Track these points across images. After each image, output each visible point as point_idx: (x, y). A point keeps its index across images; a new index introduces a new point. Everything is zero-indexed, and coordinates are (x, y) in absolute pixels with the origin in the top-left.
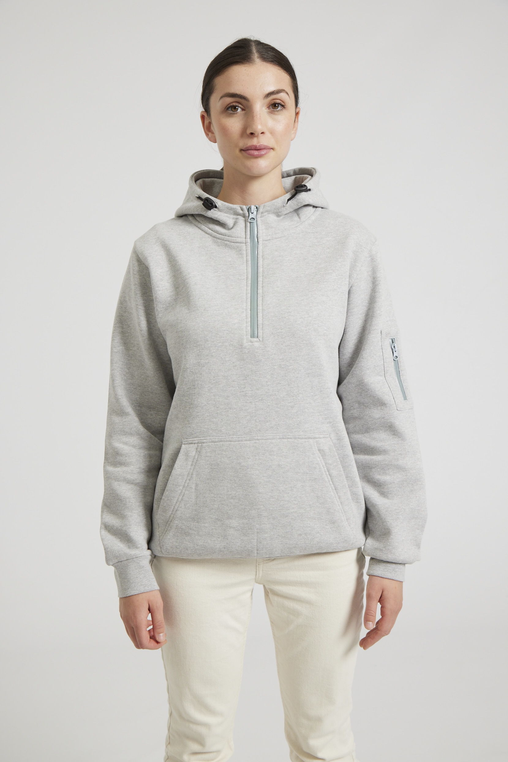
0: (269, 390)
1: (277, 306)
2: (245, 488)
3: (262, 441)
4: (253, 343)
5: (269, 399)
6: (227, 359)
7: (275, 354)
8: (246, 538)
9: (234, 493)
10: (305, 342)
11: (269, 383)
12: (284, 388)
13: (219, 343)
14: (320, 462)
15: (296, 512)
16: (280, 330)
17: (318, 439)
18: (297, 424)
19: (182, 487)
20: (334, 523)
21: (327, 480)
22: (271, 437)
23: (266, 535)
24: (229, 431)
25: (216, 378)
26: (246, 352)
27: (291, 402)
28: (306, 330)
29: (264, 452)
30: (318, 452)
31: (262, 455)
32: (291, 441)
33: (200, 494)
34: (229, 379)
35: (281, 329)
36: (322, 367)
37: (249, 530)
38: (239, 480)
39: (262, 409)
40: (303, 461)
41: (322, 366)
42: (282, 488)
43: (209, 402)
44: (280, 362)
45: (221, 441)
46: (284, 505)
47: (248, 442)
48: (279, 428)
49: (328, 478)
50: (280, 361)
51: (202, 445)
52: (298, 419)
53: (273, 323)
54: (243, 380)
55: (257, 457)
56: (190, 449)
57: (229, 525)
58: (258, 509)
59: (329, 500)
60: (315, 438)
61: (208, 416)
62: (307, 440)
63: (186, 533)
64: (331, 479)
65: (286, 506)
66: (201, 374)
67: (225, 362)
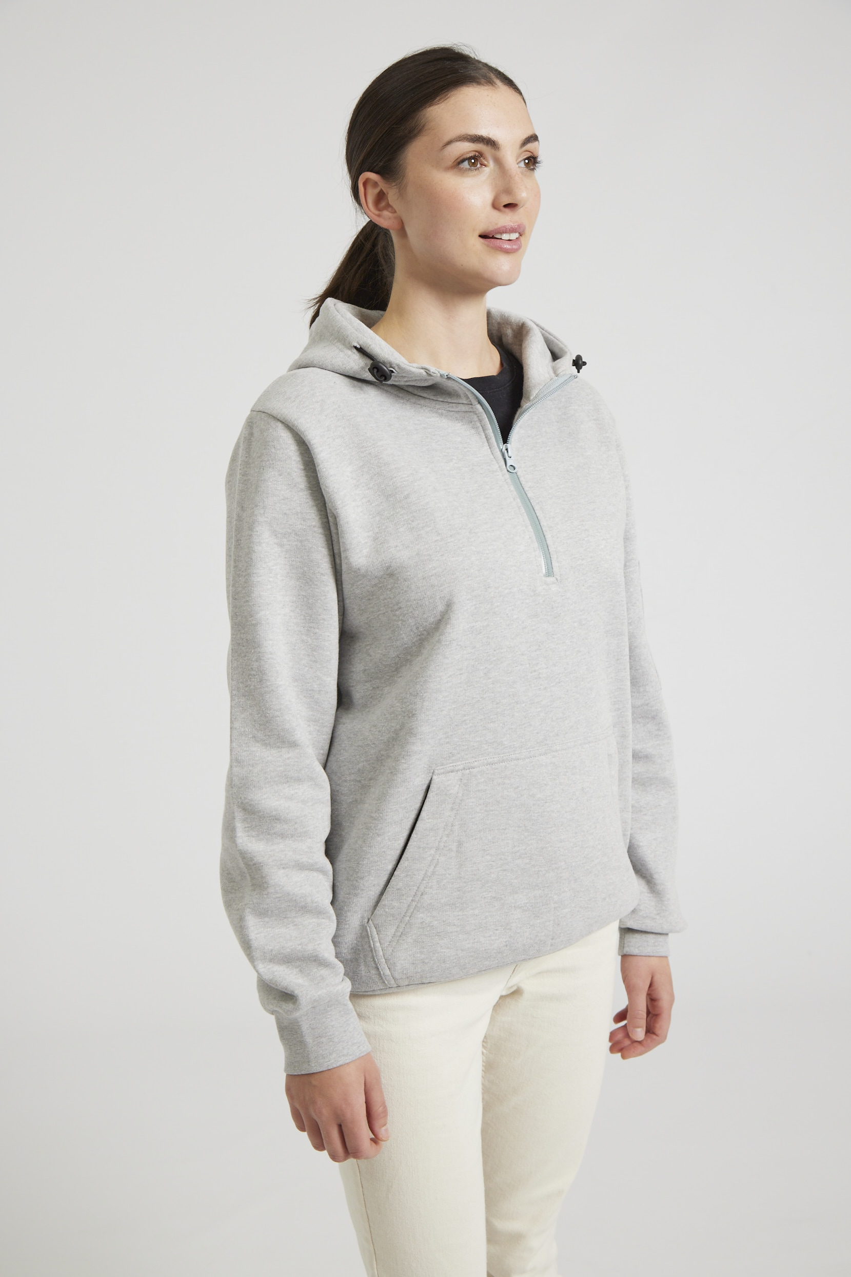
1: (567, 521)
2: (541, 836)
4: (551, 586)
6: (515, 617)
7: (575, 602)
8: (538, 921)
9: (524, 848)
12: (584, 659)
16: (580, 561)
18: (596, 717)
19: (434, 849)
22: (571, 744)
23: (565, 911)
24: (515, 742)
25: (497, 651)
26: (542, 602)
29: (565, 770)
31: (564, 777)
32: (593, 746)
33: (467, 859)
34: (517, 652)
35: (582, 560)
38: (533, 824)
44: (580, 615)
45: (503, 761)
50: (581, 613)
51: (470, 772)
53: (568, 549)
54: (536, 651)
56: (450, 782)
57: (513, 905)
58: (558, 868)
61: (481, 720)
63: (440, 933)
66: (474, 647)
67: (512, 622)
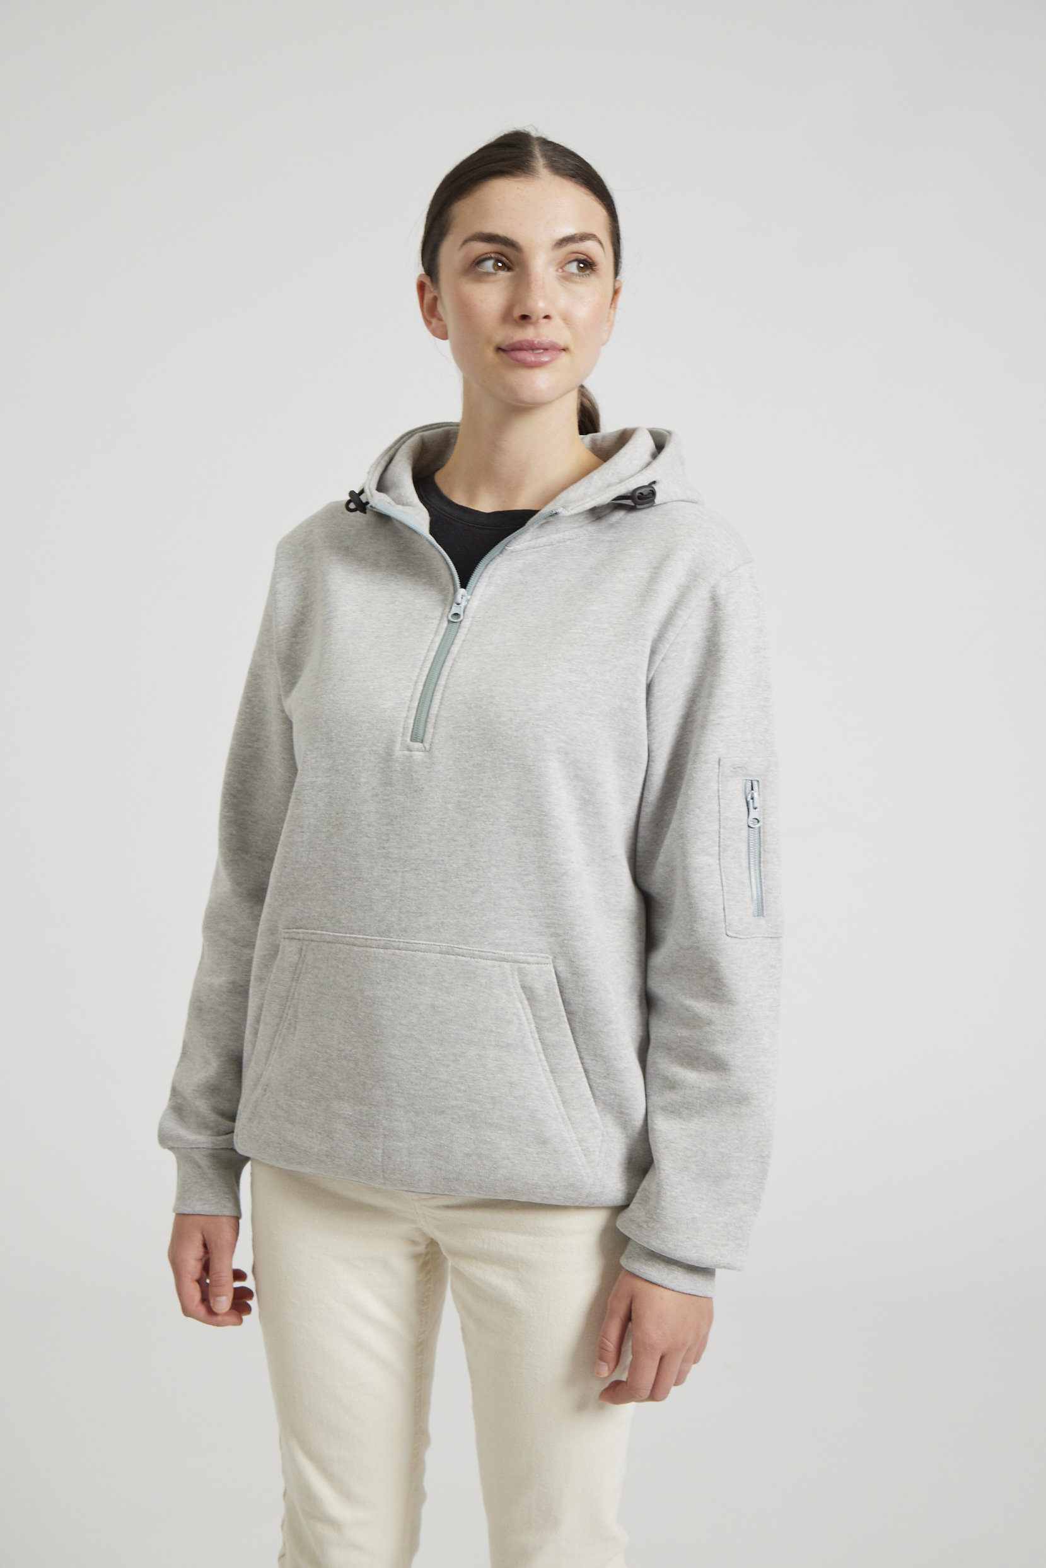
0: (431, 850)
1: (475, 683)
2: (367, 1041)
3: (406, 952)
4: (413, 753)
5: (429, 869)
6: (363, 780)
7: (450, 779)
8: (364, 1143)
9: (350, 1048)
10: (512, 761)
11: (433, 837)
12: (462, 851)
13: (352, 746)
14: (522, 1011)
15: (462, 1107)
16: (467, 732)
17: (523, 965)
18: (480, 928)
20: (544, 1143)
21: (533, 1049)
22: (423, 947)
23: (400, 1144)
24: (353, 923)
25: (340, 815)
26: (398, 769)
27: (471, 881)
28: (516, 737)
29: (407, 974)
30: (520, 990)
31: (403, 982)
32: (463, 961)
34: (362, 821)
35: (469, 730)
36: (546, 818)
37: (371, 1129)
38: (359, 1024)
39: (415, 888)
40: (485, 1004)
41: (546, 815)
42: (435, 1052)
43: (326, 862)
44: (459, 796)
45: (338, 942)
46: (437, 1088)
47: (382, 951)
48: (442, 930)
49: (536, 1047)
50: (460, 794)
51: (310, 944)
52: (484, 918)
53: (456, 716)
54: (387, 825)
55: (392, 984)
56: (291, 949)
58: (388, 1088)
59: (535, 1092)
60: (515, 961)
61: (320, 887)
62: (497, 963)
64: (543, 1050)
65: (442, 1091)
66: (316, 806)
67: (358, 785)
